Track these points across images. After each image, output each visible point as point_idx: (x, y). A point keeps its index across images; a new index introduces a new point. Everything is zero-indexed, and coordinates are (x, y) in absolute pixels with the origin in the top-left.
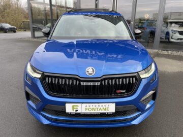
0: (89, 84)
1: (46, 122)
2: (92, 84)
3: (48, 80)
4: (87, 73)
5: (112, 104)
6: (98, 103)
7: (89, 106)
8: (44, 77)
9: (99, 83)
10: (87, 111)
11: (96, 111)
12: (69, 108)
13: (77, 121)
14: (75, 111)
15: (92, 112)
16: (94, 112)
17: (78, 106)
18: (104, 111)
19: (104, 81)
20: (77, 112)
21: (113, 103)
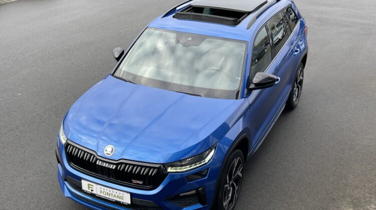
0: (104, 165)
1: (67, 194)
2: (107, 165)
3: (70, 149)
4: (105, 152)
5: (126, 194)
6: (113, 188)
7: (104, 189)
8: (67, 145)
9: (114, 167)
10: (102, 194)
11: (111, 197)
12: (85, 185)
13: (95, 203)
14: (90, 191)
15: (106, 196)
16: (108, 197)
17: (92, 186)
18: (118, 200)
19: (120, 166)
20: (92, 192)
21: (128, 192)
